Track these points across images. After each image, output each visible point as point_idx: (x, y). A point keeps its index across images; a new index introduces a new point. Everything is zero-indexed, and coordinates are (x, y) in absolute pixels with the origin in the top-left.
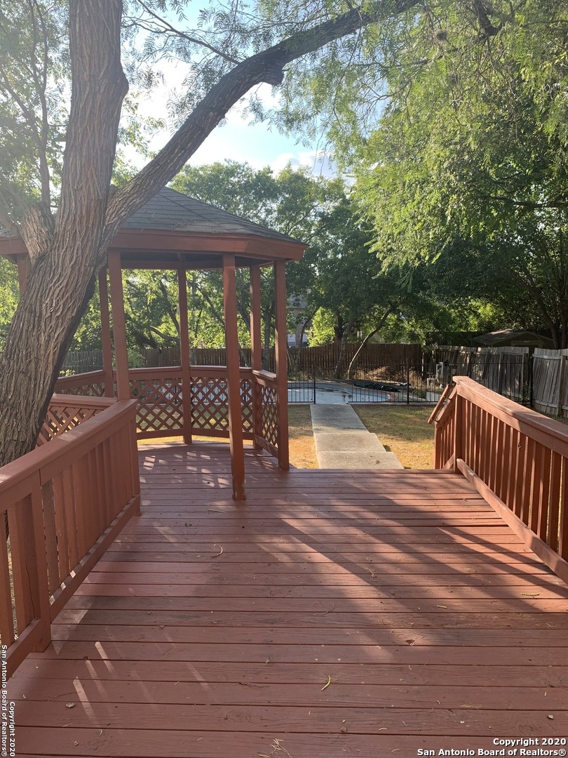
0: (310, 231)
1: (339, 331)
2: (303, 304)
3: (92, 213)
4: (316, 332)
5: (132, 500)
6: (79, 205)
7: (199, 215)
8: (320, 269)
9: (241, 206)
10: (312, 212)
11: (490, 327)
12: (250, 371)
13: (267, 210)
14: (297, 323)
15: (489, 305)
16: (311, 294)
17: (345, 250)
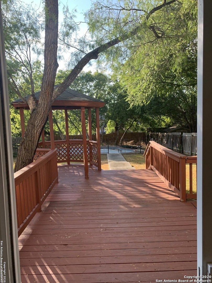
0: (105, 93)
1: (116, 128)
2: (104, 119)
3: (49, 98)
4: (108, 129)
5: (56, 178)
6: (46, 96)
7: (74, 95)
8: (109, 106)
9: (81, 84)
10: (106, 86)
11: (169, 126)
12: (88, 141)
13: (90, 86)
14: (101, 125)
15: (169, 118)
16: (106, 115)
17: (118, 100)
